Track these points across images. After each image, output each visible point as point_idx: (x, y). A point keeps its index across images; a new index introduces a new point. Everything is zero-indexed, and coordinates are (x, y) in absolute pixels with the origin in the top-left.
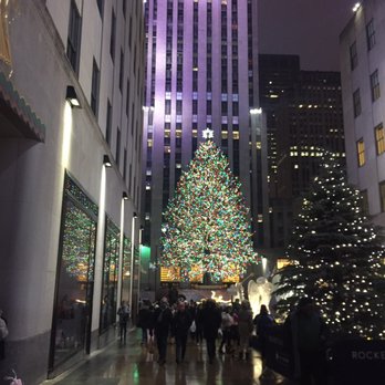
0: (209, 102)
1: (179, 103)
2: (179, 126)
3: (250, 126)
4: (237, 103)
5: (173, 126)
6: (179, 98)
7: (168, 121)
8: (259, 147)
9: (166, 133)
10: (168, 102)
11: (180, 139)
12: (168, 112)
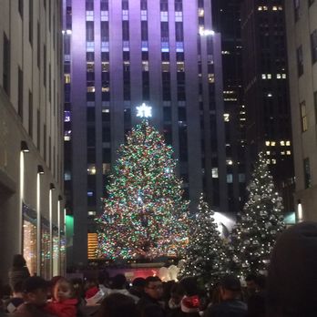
0: (144, 24)
1: (105, 25)
2: (105, 56)
3: (199, 52)
4: (182, 23)
5: (98, 56)
6: (105, 19)
7: (90, 50)
8: (212, 80)
9: (89, 66)
10: (90, 25)
11: (108, 74)
12: (90, 37)
